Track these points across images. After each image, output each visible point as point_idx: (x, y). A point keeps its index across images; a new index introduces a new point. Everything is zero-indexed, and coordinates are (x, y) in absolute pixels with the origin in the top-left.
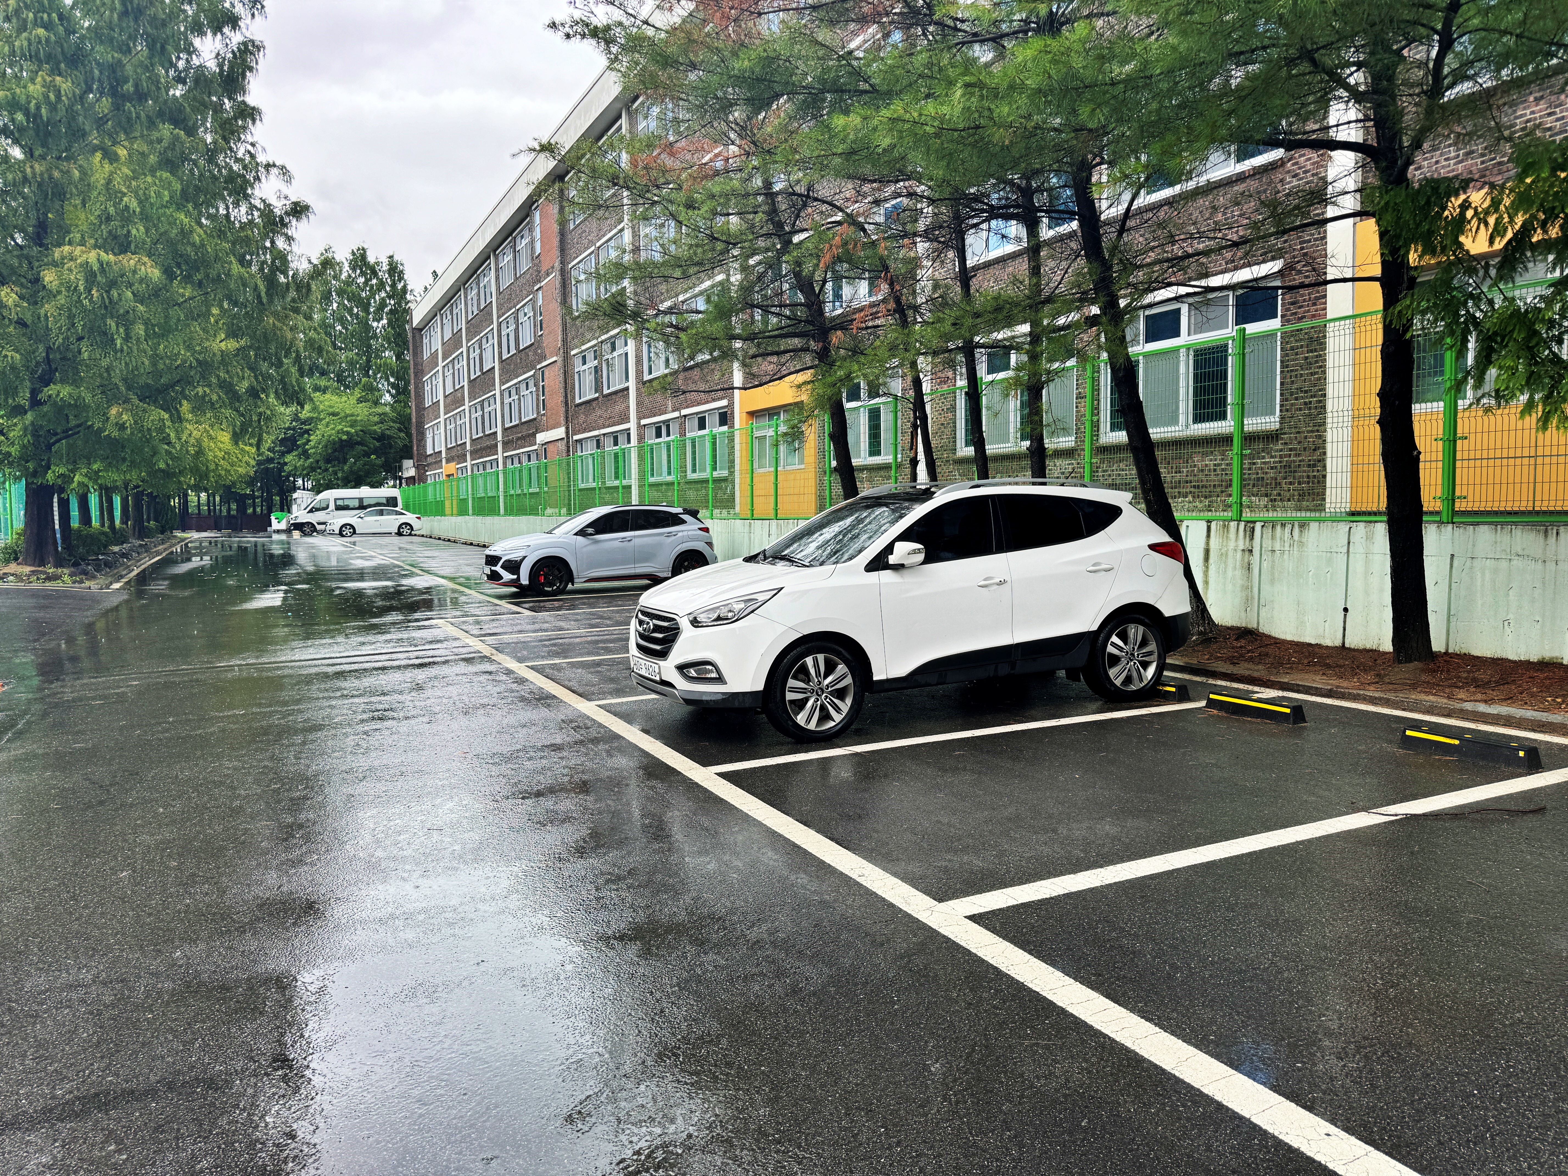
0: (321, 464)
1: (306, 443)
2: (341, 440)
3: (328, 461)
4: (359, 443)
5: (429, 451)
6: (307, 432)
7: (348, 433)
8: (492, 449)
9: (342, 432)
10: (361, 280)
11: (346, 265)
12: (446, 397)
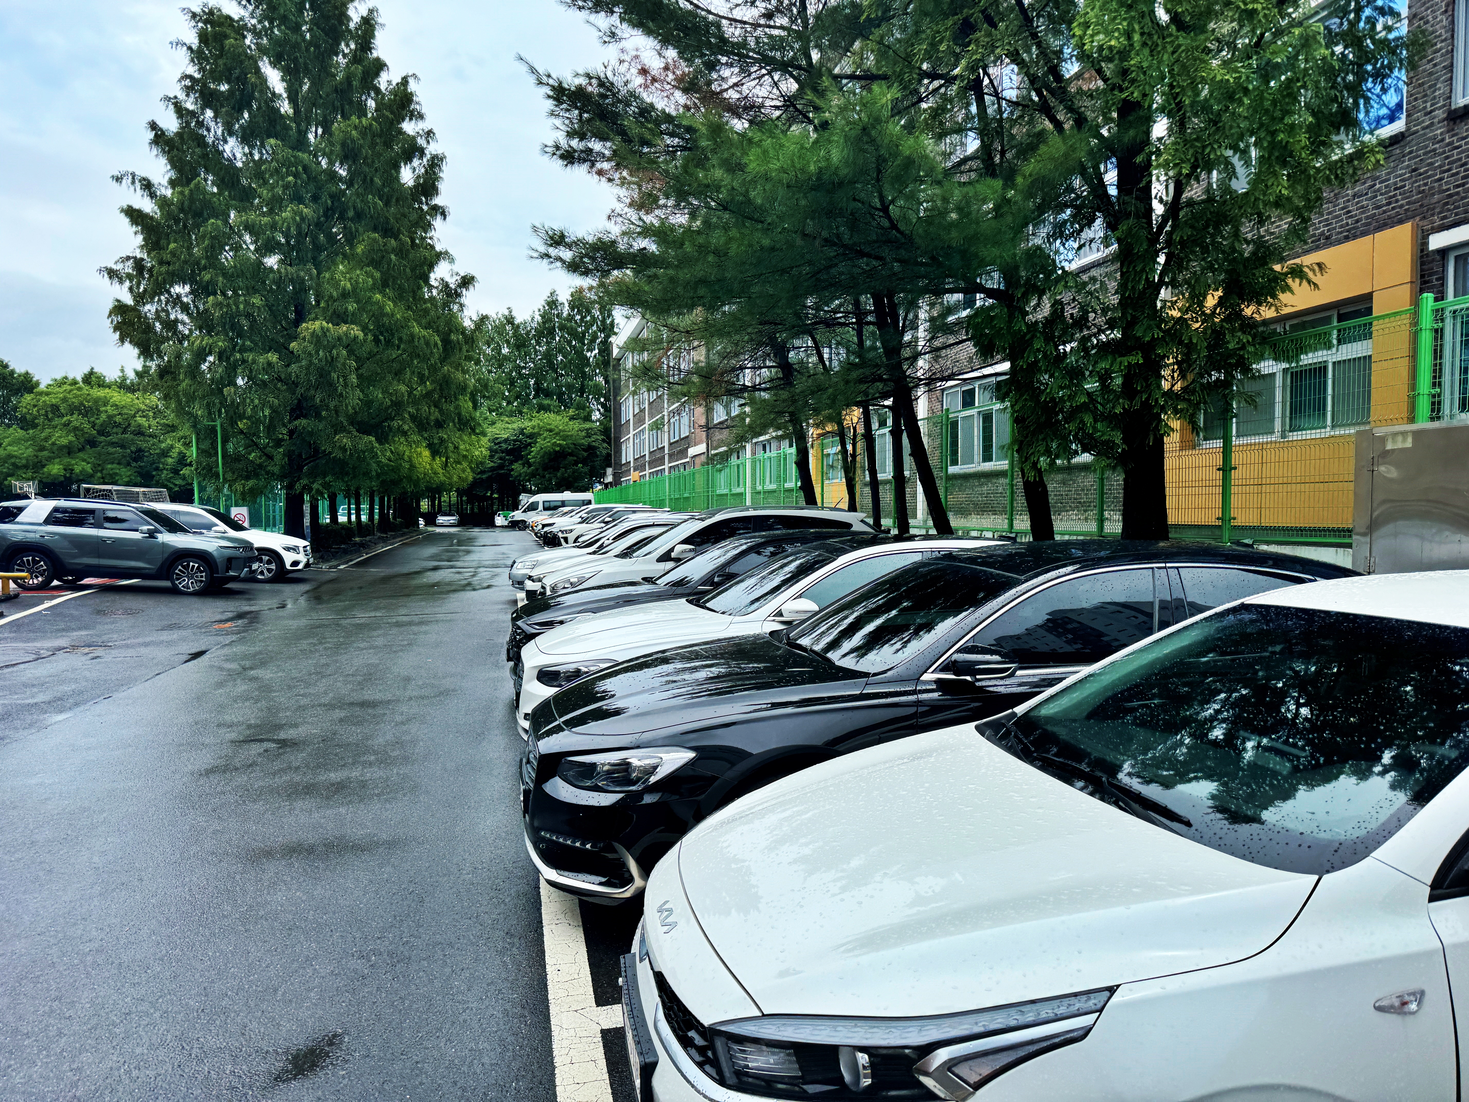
0: (540, 471)
1: (529, 454)
2: (555, 451)
3: (545, 469)
4: (571, 454)
5: (624, 462)
6: (530, 444)
7: (560, 445)
8: (661, 461)
9: (554, 444)
10: (578, 317)
11: (567, 305)
12: (634, 416)
